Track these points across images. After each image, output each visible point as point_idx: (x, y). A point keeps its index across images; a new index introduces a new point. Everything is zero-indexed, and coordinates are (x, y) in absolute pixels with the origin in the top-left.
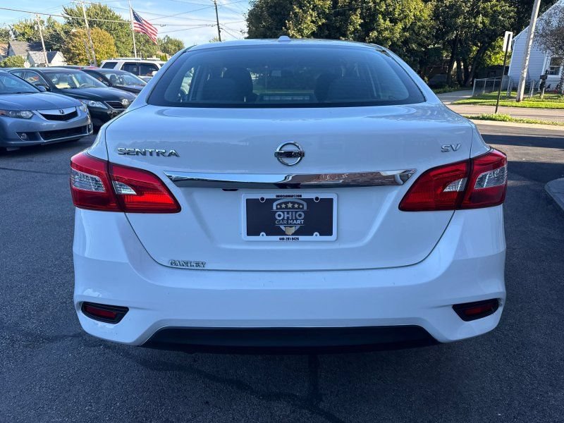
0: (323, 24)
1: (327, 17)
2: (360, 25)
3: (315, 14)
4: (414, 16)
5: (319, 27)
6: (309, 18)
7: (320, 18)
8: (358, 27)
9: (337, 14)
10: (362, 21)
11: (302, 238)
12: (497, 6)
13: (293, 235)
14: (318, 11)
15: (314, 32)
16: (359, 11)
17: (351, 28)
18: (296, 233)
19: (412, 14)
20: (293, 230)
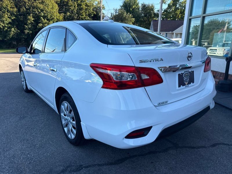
0: (14, 19)
1: (16, 16)
2: (33, 21)
3: (9, 14)
4: (57, 19)
5: (12, 20)
6: (6, 15)
7: (12, 16)
8: (32, 21)
9: (21, 15)
10: (34, 19)
11: (189, 85)
12: (86, 17)
13: (187, 85)
14: (10, 13)
15: (10, 22)
16: (31, 15)
17: (29, 22)
18: (188, 84)
19: (55, 18)
20: (187, 83)
